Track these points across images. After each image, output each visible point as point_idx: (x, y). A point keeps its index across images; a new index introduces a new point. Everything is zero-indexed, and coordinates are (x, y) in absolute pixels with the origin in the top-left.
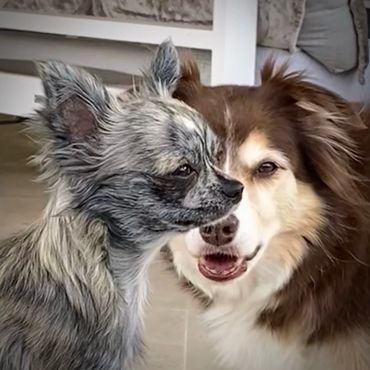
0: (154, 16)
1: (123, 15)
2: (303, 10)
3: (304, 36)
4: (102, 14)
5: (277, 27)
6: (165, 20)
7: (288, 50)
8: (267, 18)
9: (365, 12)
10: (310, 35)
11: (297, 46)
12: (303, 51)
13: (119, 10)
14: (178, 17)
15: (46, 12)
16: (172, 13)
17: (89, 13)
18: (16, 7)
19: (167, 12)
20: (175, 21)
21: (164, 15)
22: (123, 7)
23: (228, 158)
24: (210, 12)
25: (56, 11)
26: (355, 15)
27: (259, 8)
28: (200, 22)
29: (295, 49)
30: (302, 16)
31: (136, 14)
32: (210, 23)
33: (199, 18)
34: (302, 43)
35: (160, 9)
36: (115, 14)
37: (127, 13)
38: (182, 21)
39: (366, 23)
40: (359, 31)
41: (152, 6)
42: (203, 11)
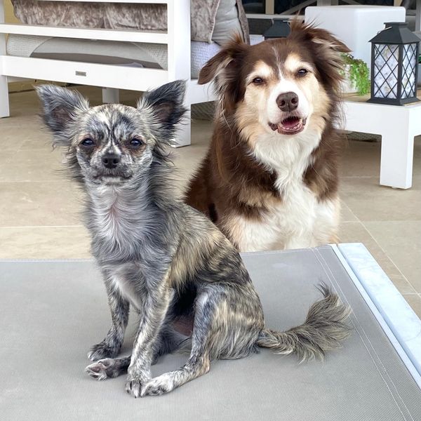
0: (137, 27)
1: (120, 28)
2: (214, 21)
3: (215, 34)
4: (110, 28)
5: (201, 31)
6: (143, 29)
7: (208, 42)
8: (196, 26)
9: (246, 21)
10: (219, 34)
11: (212, 40)
12: (216, 43)
13: (118, 25)
14: (149, 27)
15: (80, 28)
16: (146, 25)
17: (103, 27)
18: (64, 26)
19: (143, 25)
20: (148, 29)
21: (142, 27)
22: (120, 23)
23: (280, 71)
24: (166, 24)
25: (85, 27)
26: (242, 23)
27: (191, 21)
28: (161, 29)
29: (211, 42)
30: (214, 24)
31: (126, 27)
32: (166, 30)
33: (160, 27)
34: (214, 38)
35: (139, 24)
36: (116, 27)
37: (122, 26)
38: (151, 29)
39: (247, 26)
40: (244, 31)
41: (135, 22)
42: (162, 24)
